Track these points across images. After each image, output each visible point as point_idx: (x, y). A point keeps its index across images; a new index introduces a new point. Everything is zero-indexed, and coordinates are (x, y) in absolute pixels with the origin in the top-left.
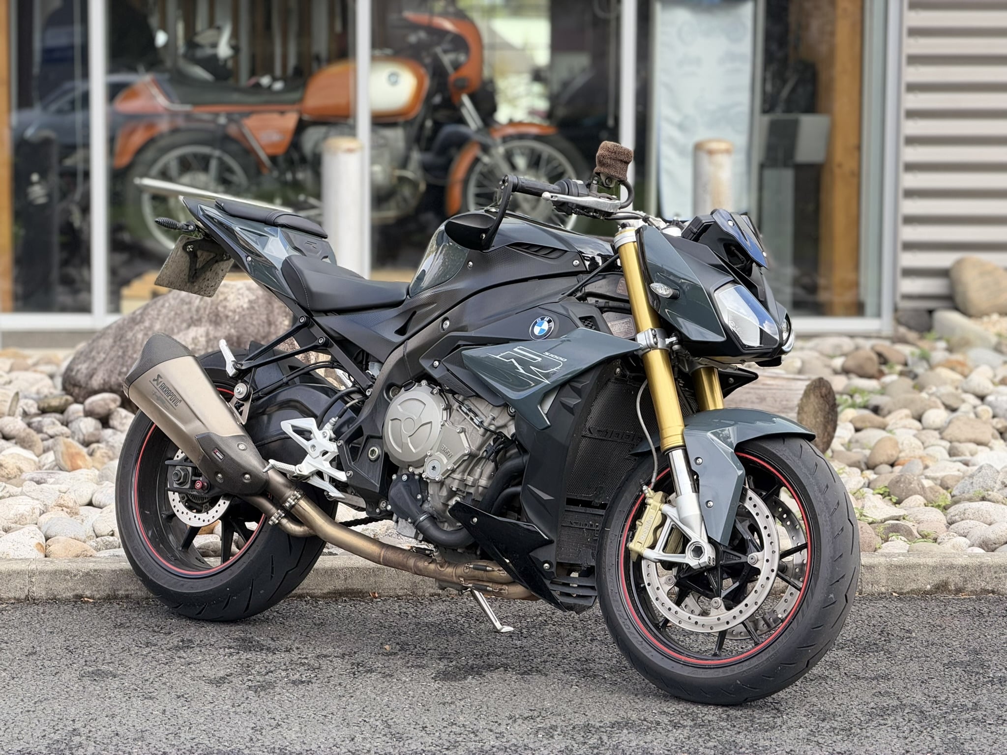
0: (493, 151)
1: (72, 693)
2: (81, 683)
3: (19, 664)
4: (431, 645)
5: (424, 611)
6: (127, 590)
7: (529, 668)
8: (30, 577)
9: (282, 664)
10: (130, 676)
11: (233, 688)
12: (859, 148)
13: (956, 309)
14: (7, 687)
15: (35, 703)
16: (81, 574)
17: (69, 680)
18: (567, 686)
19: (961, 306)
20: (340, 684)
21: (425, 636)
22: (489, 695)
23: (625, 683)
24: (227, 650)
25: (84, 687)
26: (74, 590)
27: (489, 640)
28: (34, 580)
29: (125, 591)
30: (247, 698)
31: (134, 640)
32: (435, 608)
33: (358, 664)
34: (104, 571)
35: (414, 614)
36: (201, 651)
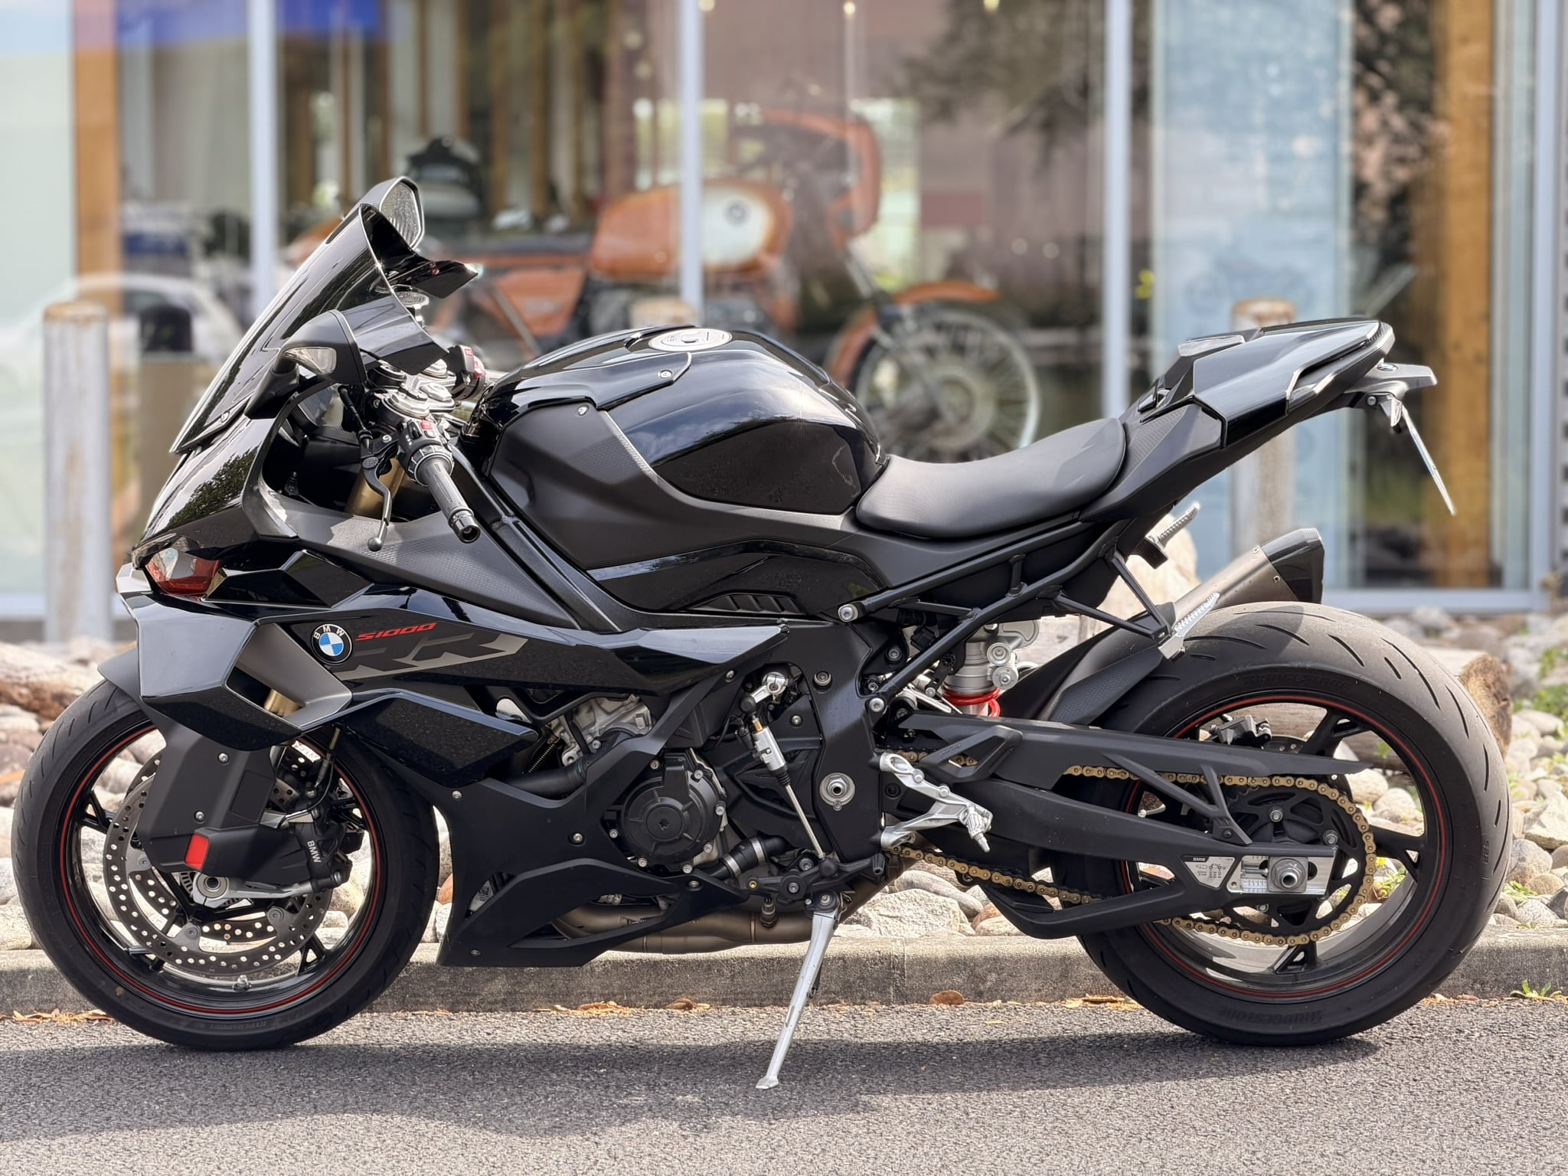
1: (300, 1157)
2: (311, 1141)
3: (204, 1112)
5: (867, 1026)
7: (1063, 1112)
9: (646, 1109)
10: (394, 1130)
11: (568, 1146)
12: (1488, 317)
14: (190, 1147)
18: (1133, 1141)
22: (1004, 1154)
23: (1229, 1134)
24: (548, 1088)
25: (319, 1147)
27: (985, 1070)
30: (596, 1162)
31: (390, 1074)
33: (774, 1109)
35: (853, 1032)
36: (505, 1090)
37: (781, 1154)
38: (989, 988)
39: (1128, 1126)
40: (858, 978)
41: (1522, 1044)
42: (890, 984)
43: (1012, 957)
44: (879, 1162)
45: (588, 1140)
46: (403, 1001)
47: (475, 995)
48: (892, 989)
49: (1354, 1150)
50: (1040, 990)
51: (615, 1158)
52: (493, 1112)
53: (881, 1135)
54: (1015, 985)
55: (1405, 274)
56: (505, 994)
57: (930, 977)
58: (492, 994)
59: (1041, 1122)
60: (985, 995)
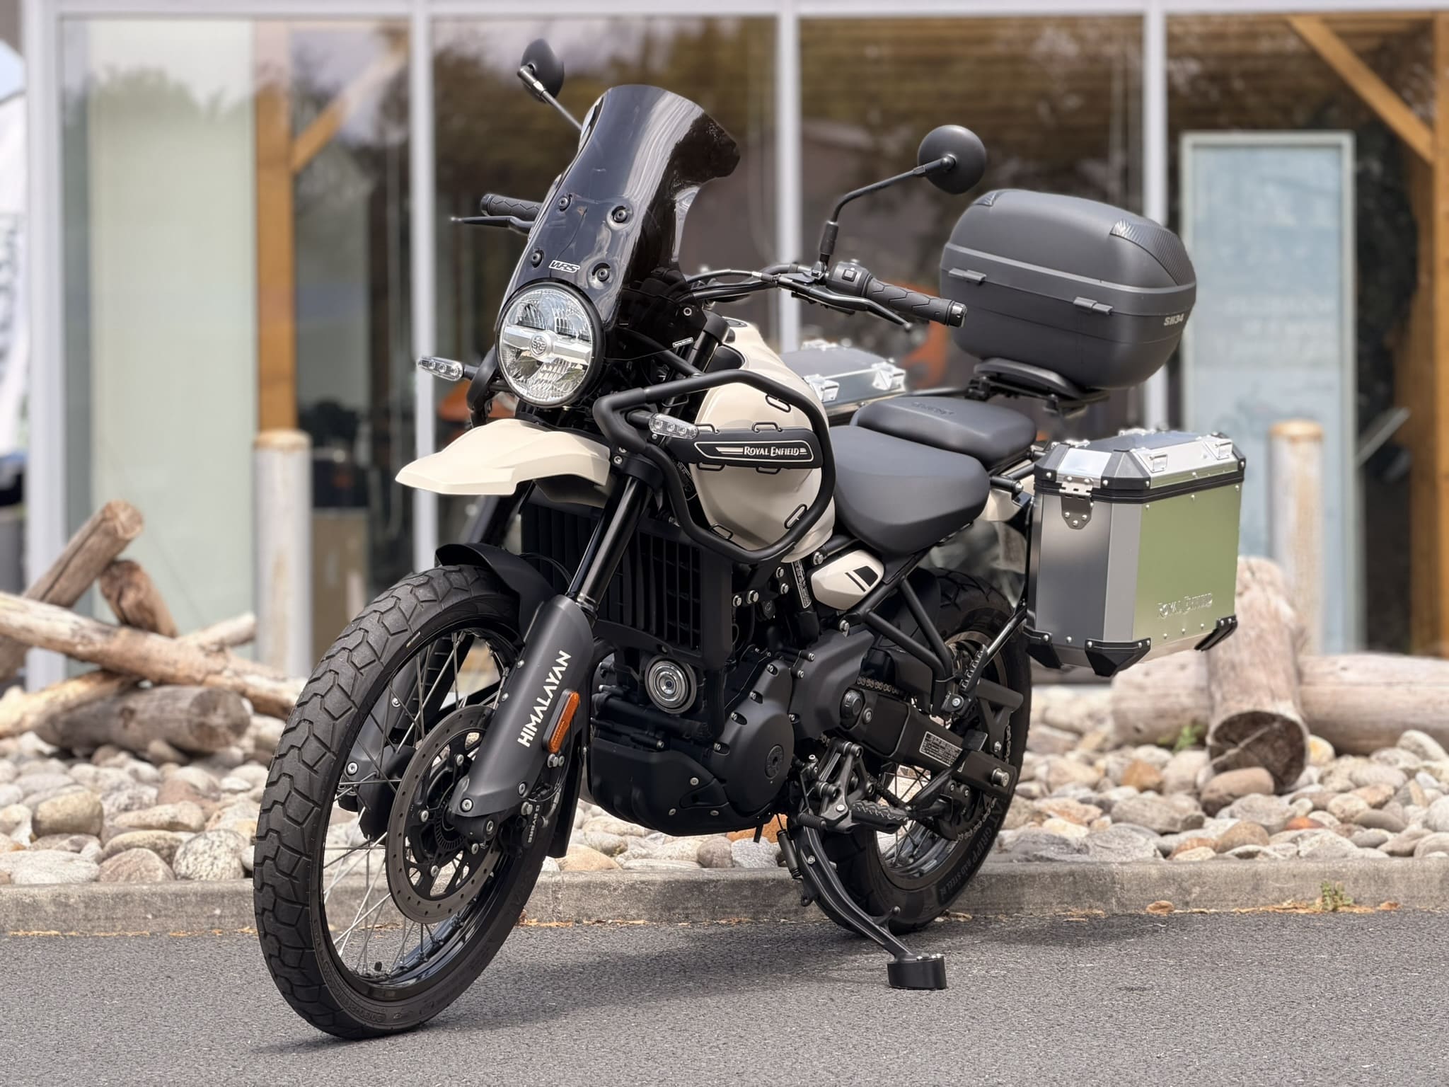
6: (687, 908)
8: (554, 892)
16: (623, 887)
26: (614, 909)
28: (560, 896)
29: (683, 909)
34: (653, 883)
38: (1194, 900)
40: (1086, 891)
42: (1112, 896)
43: (1212, 873)
46: (714, 911)
47: (771, 906)
48: (1114, 900)
50: (1236, 900)
54: (1215, 896)
55: (1398, 417)
56: (797, 905)
57: (1145, 890)
58: (786, 905)
60: (1191, 904)
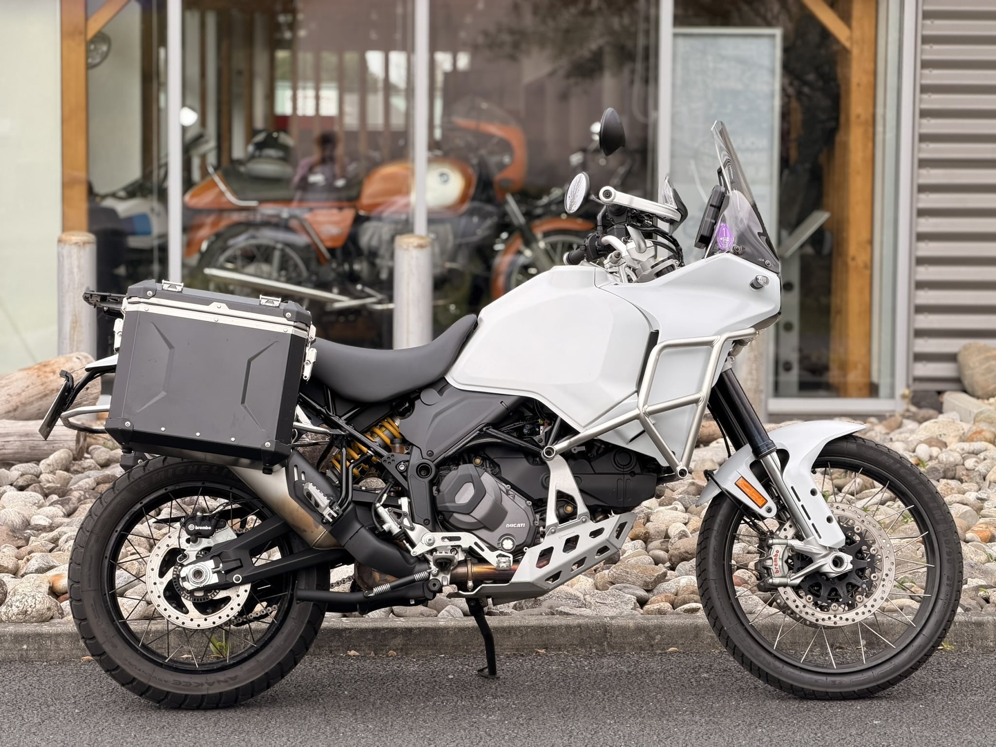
0: (534, 245)
4: (617, 693)
9: (496, 709)
13: (965, 391)
15: (300, 742)
17: (319, 723)
19: (969, 389)
20: (555, 726)
21: (608, 686)
24: (442, 698)
30: (481, 738)
32: (605, 660)
37: (575, 734)
38: (657, 643)
39: (748, 720)
40: (588, 637)
41: (939, 674)
42: (605, 640)
43: (668, 626)
44: (626, 738)
45: (472, 726)
48: (605, 643)
49: (866, 732)
50: (683, 644)
51: (491, 736)
52: (418, 710)
53: (622, 724)
54: (670, 641)
55: (823, 217)
57: (625, 637)
59: (702, 716)
60: (655, 646)
